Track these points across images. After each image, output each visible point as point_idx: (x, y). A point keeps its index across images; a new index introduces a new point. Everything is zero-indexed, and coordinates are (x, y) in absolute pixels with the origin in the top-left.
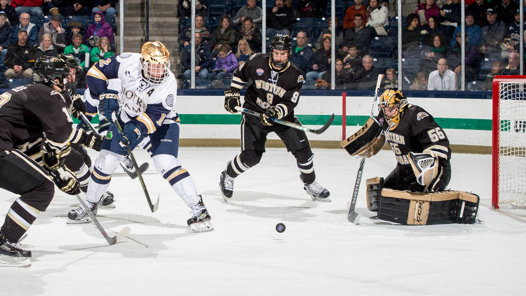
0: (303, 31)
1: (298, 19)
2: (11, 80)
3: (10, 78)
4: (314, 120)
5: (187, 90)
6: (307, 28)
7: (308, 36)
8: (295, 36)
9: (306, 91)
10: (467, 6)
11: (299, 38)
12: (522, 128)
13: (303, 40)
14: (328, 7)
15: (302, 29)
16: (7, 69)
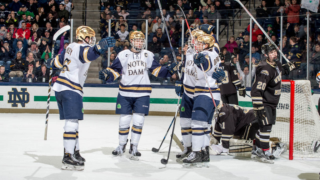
0: (167, 55)
1: (164, 48)
2: (12, 78)
3: (12, 77)
4: (172, 101)
5: (105, 85)
6: (168, 53)
7: (169, 57)
8: (163, 57)
9: (168, 86)
10: (253, 42)
11: (165, 58)
12: (280, 107)
13: (167, 59)
14: (180, 42)
15: (166, 53)
16: (10, 72)
